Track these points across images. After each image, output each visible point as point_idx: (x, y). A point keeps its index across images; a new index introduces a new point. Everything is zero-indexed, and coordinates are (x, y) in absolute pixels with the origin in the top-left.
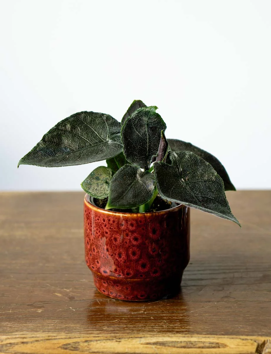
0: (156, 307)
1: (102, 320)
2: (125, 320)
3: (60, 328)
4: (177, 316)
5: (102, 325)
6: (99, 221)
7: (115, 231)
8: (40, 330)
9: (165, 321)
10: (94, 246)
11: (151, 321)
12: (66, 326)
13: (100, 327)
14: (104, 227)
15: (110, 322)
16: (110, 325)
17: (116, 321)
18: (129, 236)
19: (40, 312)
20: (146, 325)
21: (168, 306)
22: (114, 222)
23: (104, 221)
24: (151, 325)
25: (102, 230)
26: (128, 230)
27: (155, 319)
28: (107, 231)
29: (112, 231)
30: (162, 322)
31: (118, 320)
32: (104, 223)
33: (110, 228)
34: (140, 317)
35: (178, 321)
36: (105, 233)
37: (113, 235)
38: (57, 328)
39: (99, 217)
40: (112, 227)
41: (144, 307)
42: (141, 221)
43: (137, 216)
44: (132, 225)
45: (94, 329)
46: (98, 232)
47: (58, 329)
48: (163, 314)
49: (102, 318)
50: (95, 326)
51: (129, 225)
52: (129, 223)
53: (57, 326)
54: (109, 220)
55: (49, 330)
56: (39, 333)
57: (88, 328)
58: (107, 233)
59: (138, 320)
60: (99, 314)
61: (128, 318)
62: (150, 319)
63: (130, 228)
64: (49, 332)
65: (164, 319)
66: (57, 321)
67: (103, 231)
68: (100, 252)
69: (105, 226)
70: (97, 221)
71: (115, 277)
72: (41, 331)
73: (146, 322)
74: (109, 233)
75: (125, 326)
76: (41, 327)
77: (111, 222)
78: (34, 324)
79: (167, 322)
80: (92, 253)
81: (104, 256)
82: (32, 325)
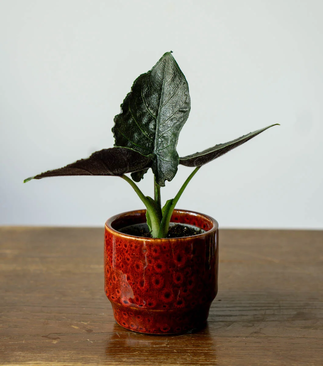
0: (180, 341)
1: (121, 352)
2: (146, 352)
3: (76, 358)
4: (201, 350)
5: (121, 357)
6: (121, 247)
7: (137, 257)
8: (55, 360)
9: (189, 354)
10: (115, 275)
11: (174, 354)
12: (83, 356)
13: (119, 358)
14: (125, 254)
15: (130, 354)
16: (129, 357)
17: (136, 353)
18: (152, 263)
19: (55, 343)
20: (169, 357)
21: (193, 340)
22: (136, 247)
23: (126, 246)
24: (174, 358)
25: (123, 257)
26: (151, 257)
27: (178, 352)
28: (129, 257)
29: (134, 257)
30: (186, 355)
31: (139, 352)
32: (126, 249)
33: (132, 254)
34: (162, 350)
35: (203, 354)
36: (126, 260)
37: (135, 262)
38: (73, 358)
39: (121, 242)
40: (134, 253)
41: (167, 341)
42: (165, 248)
43: (161, 241)
44: (155, 251)
45: (112, 360)
46: (119, 259)
47: (75, 360)
48: (187, 347)
49: (121, 350)
50: (114, 357)
51: (152, 251)
52: (152, 248)
53: (74, 356)
54: (131, 246)
55: (65, 360)
56: (54, 362)
57: (106, 359)
58: (128, 259)
59: (160, 353)
60: (118, 346)
61: (149, 350)
62: (173, 352)
63: (154, 254)
64: (65, 363)
65: (188, 352)
66: (73, 352)
67: (125, 257)
68: (120, 281)
69: (127, 252)
70: (118, 246)
71: (136, 308)
72: (57, 361)
73: (168, 355)
74: (131, 259)
75: (146, 358)
76: (56, 358)
77: (133, 248)
78: (48, 355)
79: (191, 355)
80: (112, 282)
81: (124, 285)
82: (47, 355)
